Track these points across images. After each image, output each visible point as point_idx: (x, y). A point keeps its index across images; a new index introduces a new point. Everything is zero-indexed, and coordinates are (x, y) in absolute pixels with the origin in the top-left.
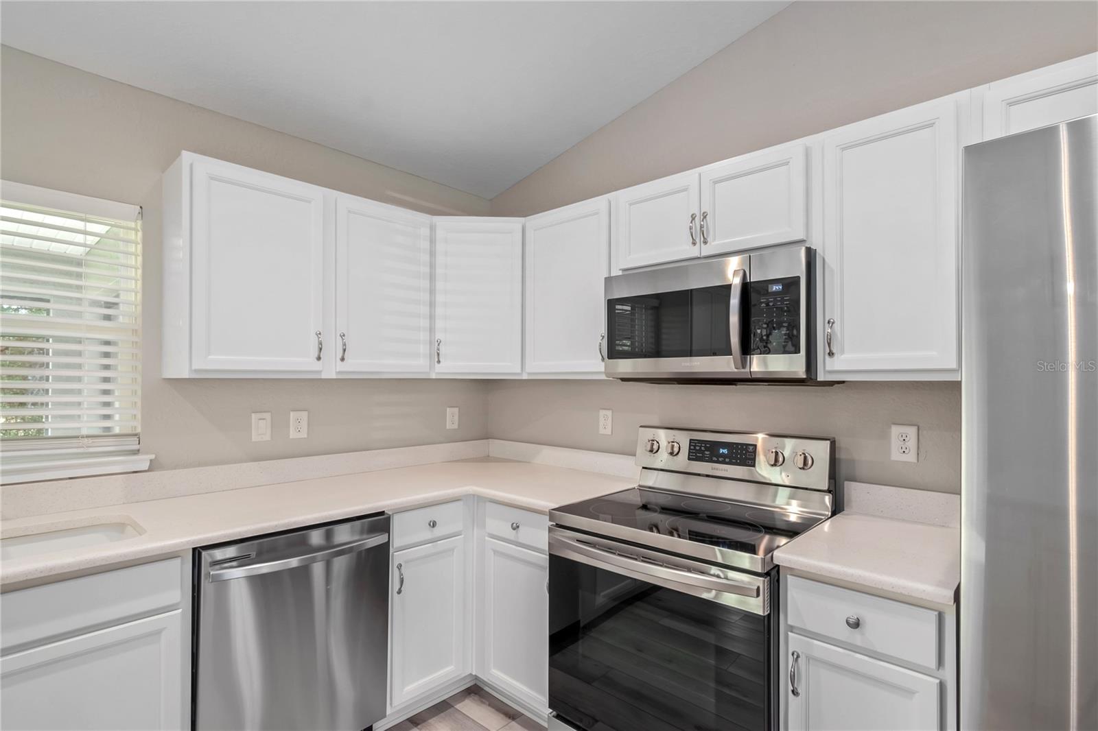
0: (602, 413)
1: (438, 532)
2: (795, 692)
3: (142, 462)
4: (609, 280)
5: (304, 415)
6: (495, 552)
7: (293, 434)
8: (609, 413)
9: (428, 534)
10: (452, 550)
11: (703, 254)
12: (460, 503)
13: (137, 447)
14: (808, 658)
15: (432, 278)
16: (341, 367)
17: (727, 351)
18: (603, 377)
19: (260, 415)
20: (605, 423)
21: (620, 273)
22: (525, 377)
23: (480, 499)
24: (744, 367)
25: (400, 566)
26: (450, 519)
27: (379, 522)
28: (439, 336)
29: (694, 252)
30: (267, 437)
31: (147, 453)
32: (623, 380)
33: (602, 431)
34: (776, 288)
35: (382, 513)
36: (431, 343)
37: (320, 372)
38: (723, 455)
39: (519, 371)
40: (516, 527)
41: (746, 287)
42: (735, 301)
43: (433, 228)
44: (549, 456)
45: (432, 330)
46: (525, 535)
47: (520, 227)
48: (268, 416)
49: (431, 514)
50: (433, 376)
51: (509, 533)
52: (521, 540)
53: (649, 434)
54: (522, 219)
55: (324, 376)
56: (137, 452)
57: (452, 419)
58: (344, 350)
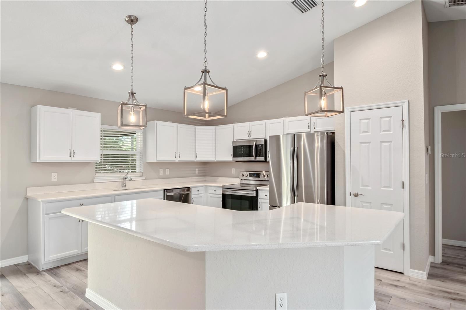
0: (233, 169)
1: (199, 192)
2: (260, 208)
3: (143, 178)
4: (233, 142)
5: (168, 169)
6: (211, 197)
7: (166, 174)
8: (234, 169)
9: (197, 193)
10: (202, 197)
11: (250, 138)
12: (203, 187)
13: (142, 175)
14: (261, 202)
15: (195, 140)
16: (179, 159)
17: (253, 157)
18: (232, 161)
19: (161, 169)
20: (233, 171)
21: (235, 141)
22: (215, 161)
23: (207, 186)
24: (256, 159)
25: (193, 198)
26: (202, 190)
27: (189, 189)
28: (196, 152)
29: (248, 138)
30: (162, 174)
31: (144, 176)
32: (236, 161)
33: (233, 173)
34: (261, 146)
35: (189, 187)
36: (195, 154)
37: (175, 160)
38: (255, 176)
39: (214, 159)
40: (215, 191)
41: (256, 145)
42: (254, 147)
43: (195, 129)
44: (220, 179)
45: (195, 151)
46: (217, 192)
47: (214, 128)
48: (162, 170)
49: (198, 189)
50: (195, 161)
51: (214, 192)
52: (216, 193)
53: (242, 172)
54: (215, 126)
55: (176, 161)
56: (142, 176)
57: (197, 171)
58: (180, 156)
